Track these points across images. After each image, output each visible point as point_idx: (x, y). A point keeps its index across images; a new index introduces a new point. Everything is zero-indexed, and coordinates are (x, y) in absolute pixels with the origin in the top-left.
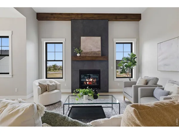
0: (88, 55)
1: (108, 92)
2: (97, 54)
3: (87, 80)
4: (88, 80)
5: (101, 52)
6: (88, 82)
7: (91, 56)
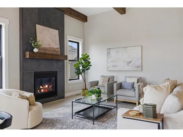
0: (47, 52)
1: (64, 97)
2: (56, 51)
3: (41, 87)
4: (43, 87)
5: (59, 50)
6: (42, 89)
7: (50, 53)
